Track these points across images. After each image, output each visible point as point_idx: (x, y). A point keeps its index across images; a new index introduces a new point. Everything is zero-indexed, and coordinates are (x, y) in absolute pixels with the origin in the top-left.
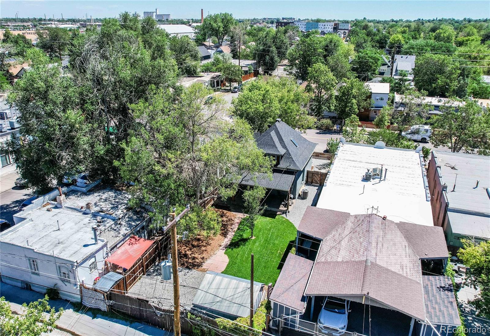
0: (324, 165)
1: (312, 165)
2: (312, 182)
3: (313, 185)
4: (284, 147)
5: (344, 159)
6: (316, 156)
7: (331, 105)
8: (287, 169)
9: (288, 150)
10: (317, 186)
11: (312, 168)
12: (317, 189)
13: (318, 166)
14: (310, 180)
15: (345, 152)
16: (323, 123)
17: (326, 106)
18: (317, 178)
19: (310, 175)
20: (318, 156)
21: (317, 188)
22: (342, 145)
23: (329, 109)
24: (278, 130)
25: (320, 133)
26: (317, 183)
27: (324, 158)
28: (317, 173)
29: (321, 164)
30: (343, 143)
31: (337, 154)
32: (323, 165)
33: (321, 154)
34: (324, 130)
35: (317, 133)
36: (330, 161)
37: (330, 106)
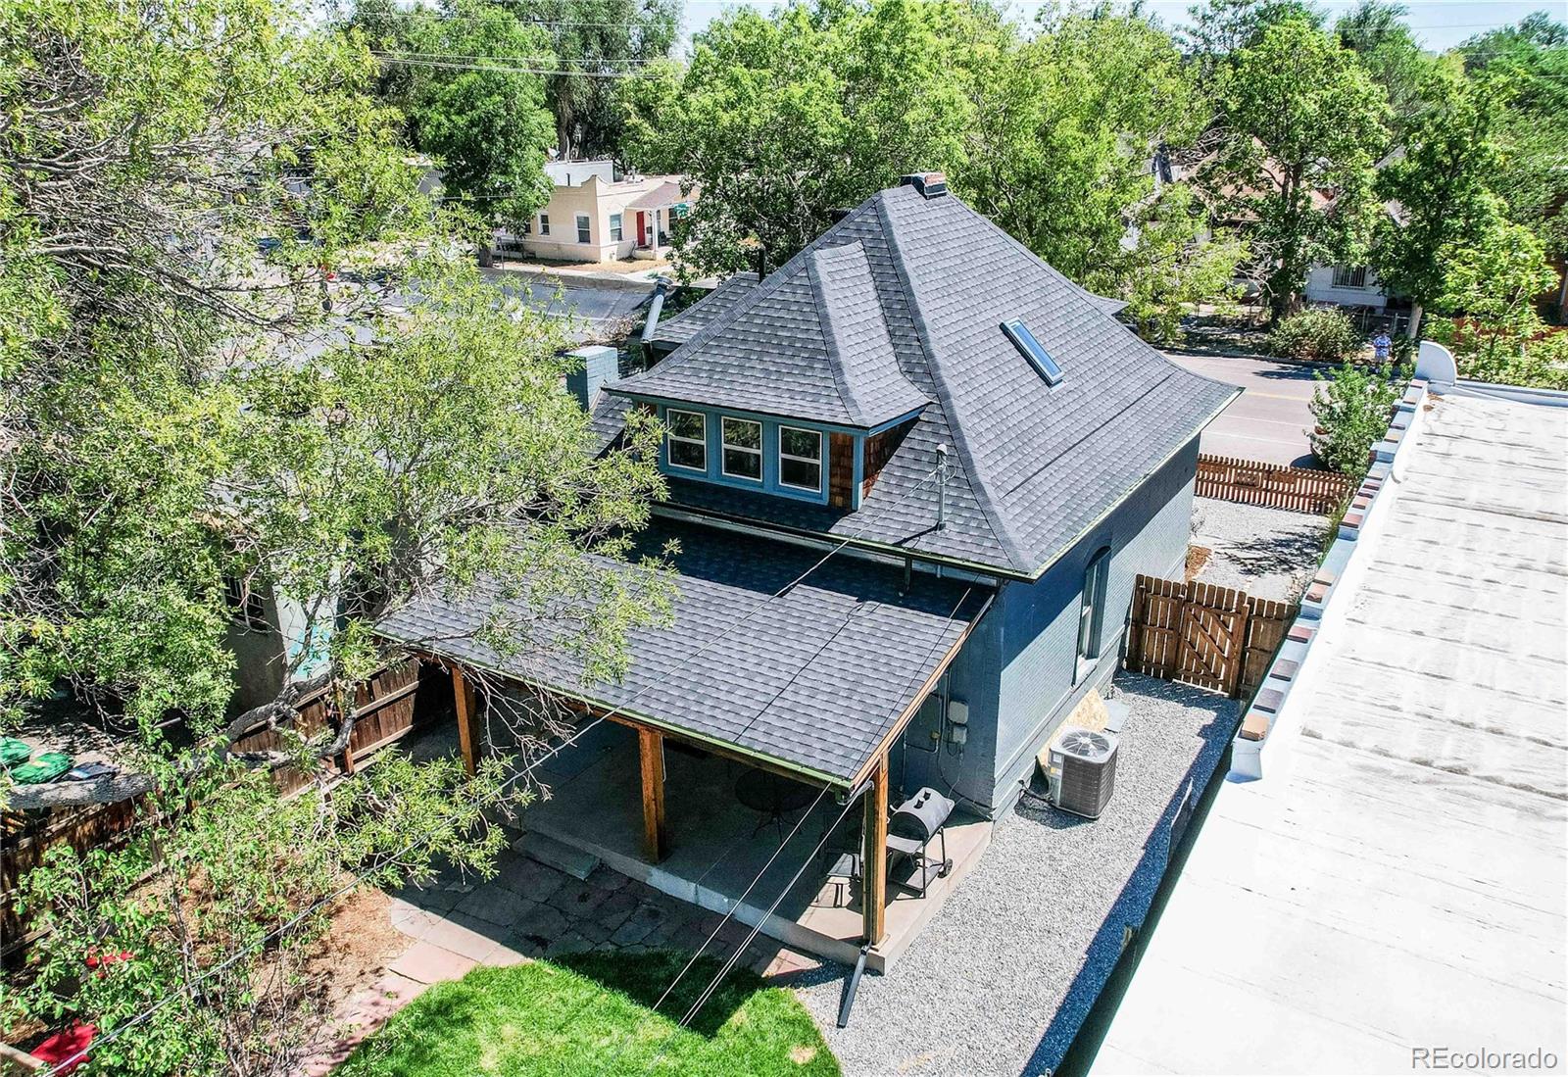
0: (1287, 544)
1: (1199, 541)
2: (1171, 671)
3: (1176, 695)
4: (920, 365)
5: (1456, 503)
6: (1238, 484)
7: (1352, 235)
8: (909, 558)
9: (942, 397)
10: (1204, 701)
11: (1196, 557)
12: (1204, 732)
13: (1241, 546)
14: (1155, 648)
15: (1461, 448)
16: (1300, 324)
17: (1322, 242)
18: (1217, 641)
19: (1160, 610)
20: (1252, 486)
21: (1209, 716)
22: (1425, 400)
23: (1339, 253)
24: (891, 241)
25: (1281, 376)
26: (1212, 678)
27: (1288, 502)
28: (1218, 602)
29: (1268, 536)
30: (1437, 387)
31: (1388, 459)
32: (1280, 543)
33: (1270, 473)
34: (1304, 365)
35: (1266, 374)
36: (1325, 522)
37: (1344, 240)
